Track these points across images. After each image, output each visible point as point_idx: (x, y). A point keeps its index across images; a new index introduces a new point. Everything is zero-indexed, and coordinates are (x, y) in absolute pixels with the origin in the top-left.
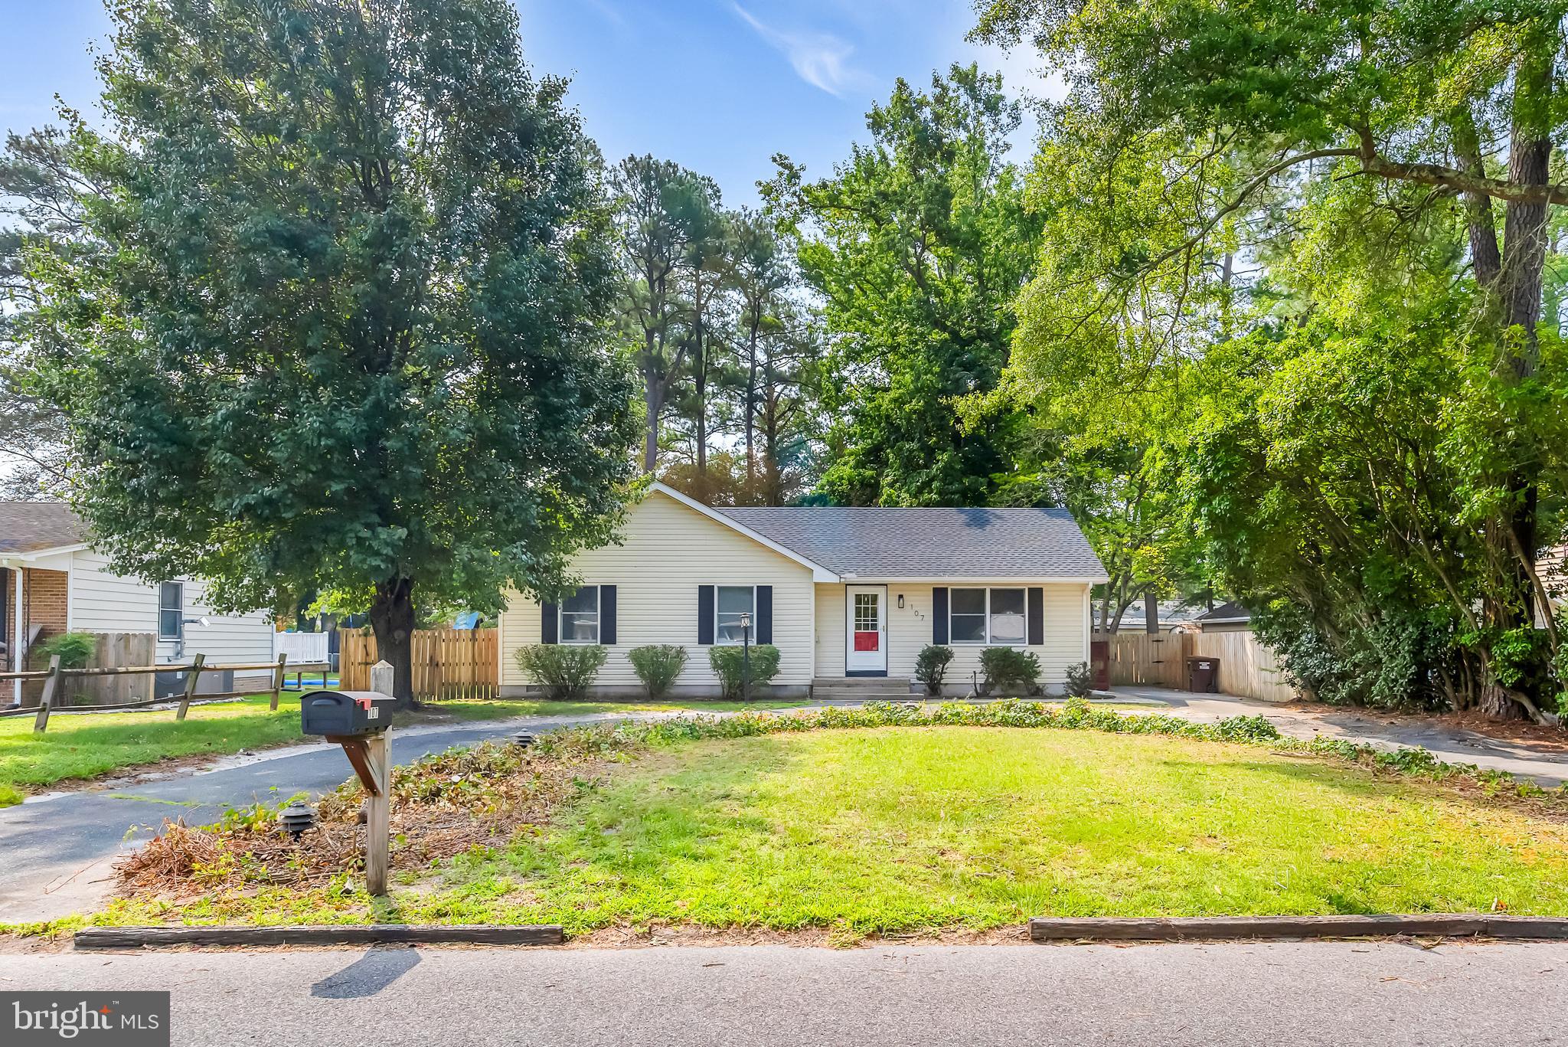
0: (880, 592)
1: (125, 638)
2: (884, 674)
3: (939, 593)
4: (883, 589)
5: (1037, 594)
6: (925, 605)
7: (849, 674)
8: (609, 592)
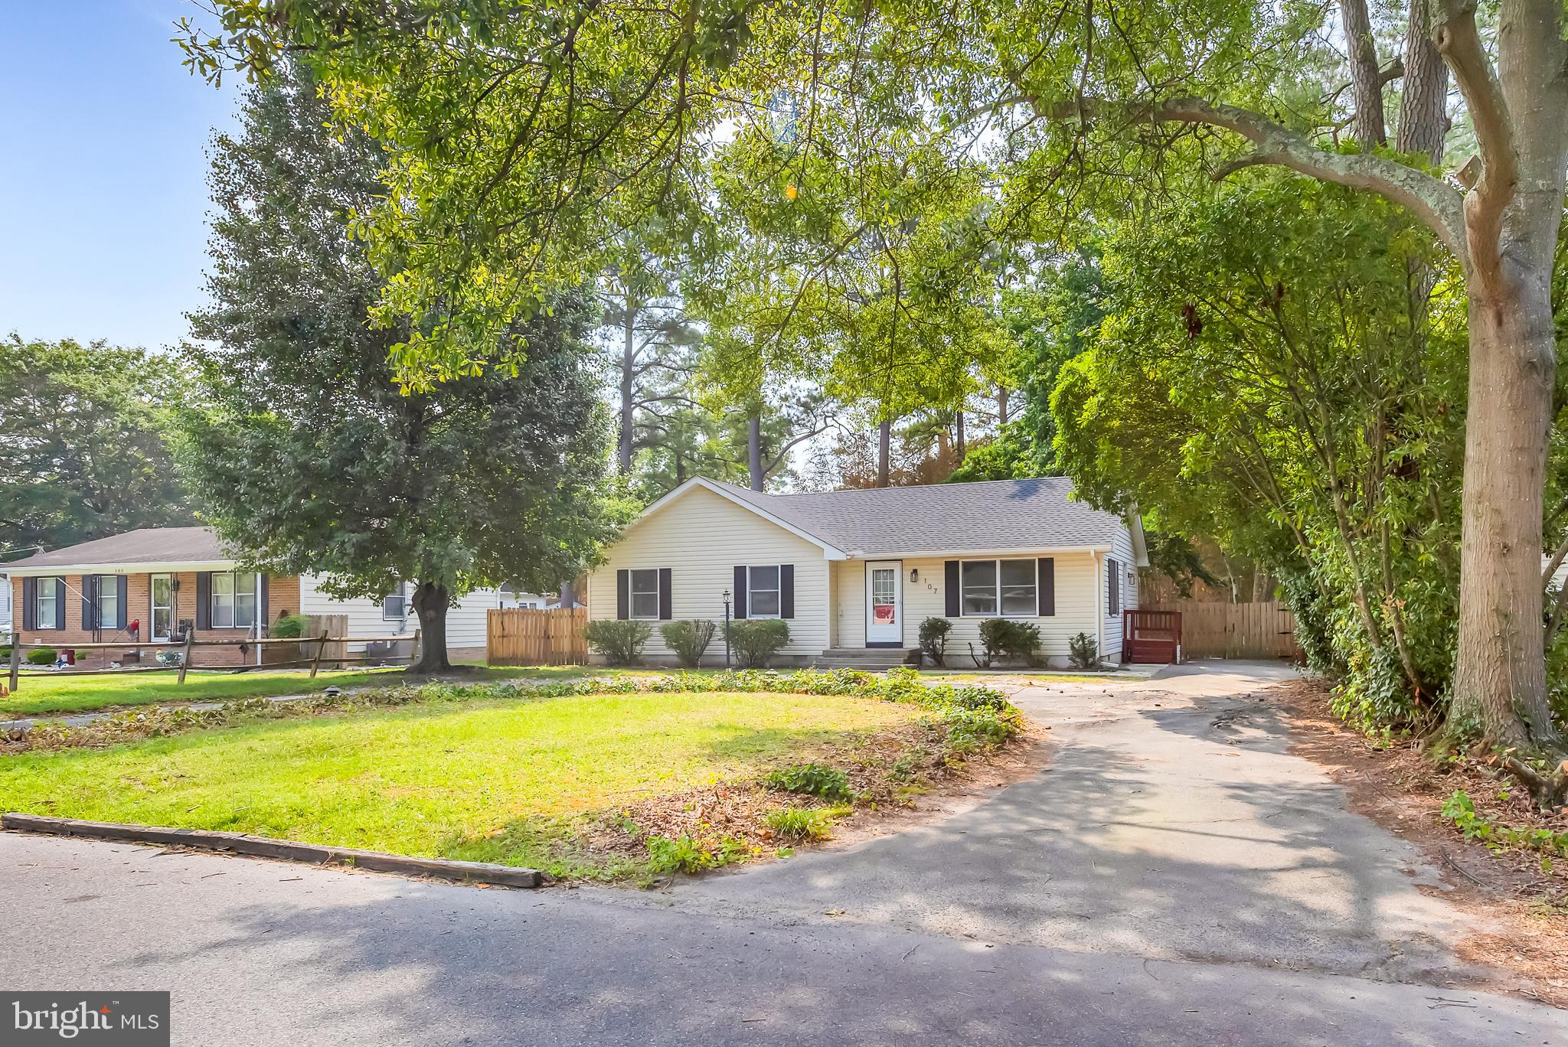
0: (896, 567)
1: (330, 618)
2: (900, 645)
3: (951, 567)
4: (898, 564)
5: (1047, 564)
6: (937, 579)
7: (869, 645)
8: (666, 573)
